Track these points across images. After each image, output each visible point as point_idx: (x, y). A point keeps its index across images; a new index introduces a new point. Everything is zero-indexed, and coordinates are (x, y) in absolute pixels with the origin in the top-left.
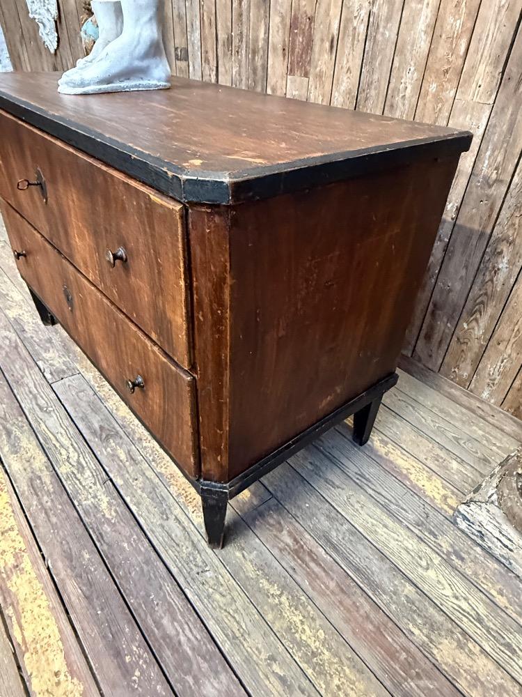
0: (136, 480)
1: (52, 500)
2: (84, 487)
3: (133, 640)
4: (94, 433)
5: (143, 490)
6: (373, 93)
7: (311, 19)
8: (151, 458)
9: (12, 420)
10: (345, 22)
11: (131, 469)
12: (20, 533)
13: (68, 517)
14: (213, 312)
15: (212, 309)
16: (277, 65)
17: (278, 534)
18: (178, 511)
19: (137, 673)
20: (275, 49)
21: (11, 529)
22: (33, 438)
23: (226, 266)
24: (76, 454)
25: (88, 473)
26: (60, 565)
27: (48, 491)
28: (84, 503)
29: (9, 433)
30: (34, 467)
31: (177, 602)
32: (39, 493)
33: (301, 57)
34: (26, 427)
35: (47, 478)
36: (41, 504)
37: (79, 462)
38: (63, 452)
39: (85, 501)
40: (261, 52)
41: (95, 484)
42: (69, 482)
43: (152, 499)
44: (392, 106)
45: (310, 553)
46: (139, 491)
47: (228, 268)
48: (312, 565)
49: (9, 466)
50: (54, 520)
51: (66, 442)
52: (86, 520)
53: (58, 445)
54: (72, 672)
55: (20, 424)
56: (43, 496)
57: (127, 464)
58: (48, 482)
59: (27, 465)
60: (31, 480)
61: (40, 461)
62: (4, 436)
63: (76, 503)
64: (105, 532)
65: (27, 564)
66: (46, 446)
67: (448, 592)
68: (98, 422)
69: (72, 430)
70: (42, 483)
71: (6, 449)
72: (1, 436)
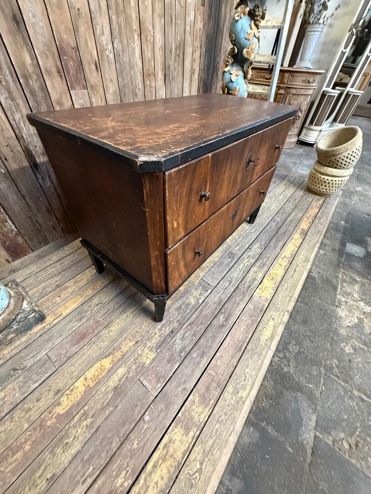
0: (244, 242)
1: (264, 258)
4: (233, 259)
5: (246, 239)
9: (243, 290)
10: (100, 52)
12: (278, 261)
13: (267, 252)
18: (248, 231)
21: (278, 264)
22: (246, 277)
24: (245, 260)
25: (250, 254)
26: (278, 249)
27: (262, 261)
29: (249, 287)
30: (257, 270)
34: (243, 282)
35: (258, 264)
37: (247, 258)
38: (246, 264)
39: (259, 251)
40: (35, 77)
41: (252, 251)
42: (256, 257)
49: (262, 277)
50: (269, 255)
51: (242, 265)
52: (264, 248)
53: (244, 267)
55: (243, 285)
56: (264, 262)
59: (258, 272)
60: (262, 268)
61: (254, 269)
62: (252, 287)
63: (261, 253)
64: (264, 243)
65: (283, 255)
66: (247, 271)
68: (227, 260)
69: (236, 266)
70: (261, 264)
71: (256, 283)
72: (252, 289)
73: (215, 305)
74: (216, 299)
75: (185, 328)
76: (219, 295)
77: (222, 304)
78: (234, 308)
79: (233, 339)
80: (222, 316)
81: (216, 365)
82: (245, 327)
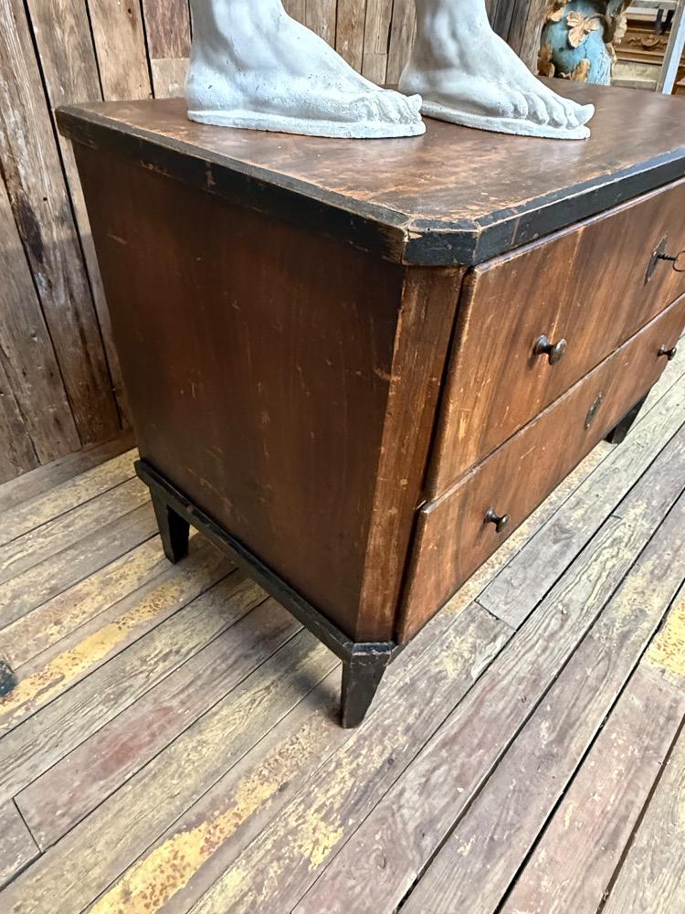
0: (597, 496)
1: (664, 551)
2: (633, 532)
4: (568, 546)
5: (603, 489)
8: (569, 490)
9: (604, 645)
13: (669, 533)
18: (606, 464)
22: (613, 604)
24: (604, 552)
25: (617, 534)
27: (658, 558)
28: (647, 526)
29: (624, 637)
30: (645, 584)
32: (666, 564)
33: (172, 23)
34: (604, 620)
35: (647, 566)
36: (674, 558)
37: (612, 545)
38: (609, 565)
40: (70, 20)
41: (624, 524)
42: (638, 545)
46: (607, 491)
49: (662, 608)
51: (596, 568)
52: (660, 519)
53: (605, 574)
55: (604, 631)
56: (666, 561)
57: (585, 506)
58: (651, 562)
59: (648, 592)
60: (659, 579)
61: (635, 581)
62: (633, 638)
63: (652, 532)
64: (659, 503)
66: (615, 585)
68: (550, 547)
69: (577, 567)
71: (646, 625)
72: (633, 643)
73: (521, 687)
74: (523, 668)
75: (431, 755)
76: (530, 657)
77: (544, 684)
78: (581, 704)
79: (588, 805)
80: (545, 725)
81: (536, 892)
82: (622, 767)
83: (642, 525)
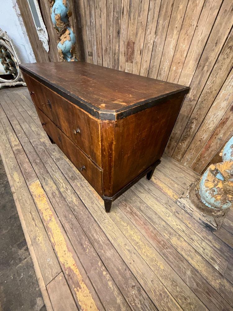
0: (83, 192)
1: (59, 199)
2: (68, 195)
3: (86, 241)
4: (70, 178)
6: (154, 69)
7: (134, 43)
8: (87, 186)
9: (45, 175)
10: (145, 44)
11: (82, 189)
12: (51, 210)
13: (64, 204)
14: (109, 152)
15: (108, 151)
16: (122, 59)
17: (126, 208)
18: (96, 202)
19: (88, 250)
20: (122, 53)
21: (48, 209)
22: (52, 180)
23: (113, 139)
24: (65, 185)
25: (69, 191)
26: (63, 219)
27: (58, 196)
28: (69, 200)
29: (44, 179)
30: (53, 189)
31: (98, 229)
32: (55, 197)
33: (130, 56)
34: (50, 177)
35: (57, 192)
36: (56, 201)
37: (66, 188)
38: (61, 184)
40: (117, 54)
41: (71, 194)
42: (64, 194)
43: (89, 198)
44: (160, 74)
45: (135, 213)
46: (85, 196)
47: (114, 139)
48: (136, 217)
49: (46, 189)
50: (60, 205)
52: (70, 205)
53: (59, 182)
54: (69, 251)
55: (48, 176)
57: (80, 187)
58: (58, 194)
59: (51, 189)
60: (52, 193)
61: (54, 187)
62: (43, 180)
63: (66, 200)
64: (76, 209)
65: (53, 219)
66: (56, 183)
67: (175, 224)
68: (71, 175)
69: (63, 178)
70: (56, 194)
71: (44, 184)
72: (42, 180)
78: (38, 167)
80: (39, 162)
83: (69, 199)
